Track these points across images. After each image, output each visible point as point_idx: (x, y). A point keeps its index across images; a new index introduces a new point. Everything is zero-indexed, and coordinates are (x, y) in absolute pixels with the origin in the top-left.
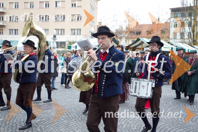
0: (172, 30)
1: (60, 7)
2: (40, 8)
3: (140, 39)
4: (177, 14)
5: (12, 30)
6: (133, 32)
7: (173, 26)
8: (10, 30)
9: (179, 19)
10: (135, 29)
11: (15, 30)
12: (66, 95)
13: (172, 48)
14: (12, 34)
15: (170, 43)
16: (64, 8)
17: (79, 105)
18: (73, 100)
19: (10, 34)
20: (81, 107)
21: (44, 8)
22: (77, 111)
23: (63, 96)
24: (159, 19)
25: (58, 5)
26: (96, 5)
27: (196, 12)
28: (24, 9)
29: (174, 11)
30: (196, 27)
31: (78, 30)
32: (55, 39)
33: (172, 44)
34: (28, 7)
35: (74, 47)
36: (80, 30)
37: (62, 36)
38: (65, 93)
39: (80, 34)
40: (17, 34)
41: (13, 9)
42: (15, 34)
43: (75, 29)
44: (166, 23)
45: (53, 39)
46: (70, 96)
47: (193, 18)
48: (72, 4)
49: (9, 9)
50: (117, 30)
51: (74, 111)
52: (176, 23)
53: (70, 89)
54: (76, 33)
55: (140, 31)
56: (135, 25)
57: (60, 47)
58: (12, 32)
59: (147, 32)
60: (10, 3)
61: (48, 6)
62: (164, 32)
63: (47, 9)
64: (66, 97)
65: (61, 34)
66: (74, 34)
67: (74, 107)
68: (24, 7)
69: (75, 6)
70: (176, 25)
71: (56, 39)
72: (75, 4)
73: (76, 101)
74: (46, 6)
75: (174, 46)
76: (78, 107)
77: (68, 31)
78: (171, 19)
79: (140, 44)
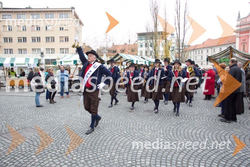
0: (139, 49)
1: (50, 30)
2: (32, 31)
3: (119, 55)
4: (142, 37)
5: (7, 49)
6: (110, 51)
7: (140, 46)
8: (5, 49)
9: (144, 41)
10: (112, 48)
11: (10, 50)
12: (48, 113)
13: (145, 62)
14: (8, 53)
15: (143, 58)
16: (54, 31)
17: (61, 127)
18: (55, 120)
19: (5, 53)
20: (62, 130)
21: (35, 31)
22: (57, 137)
23: (45, 114)
24: (129, 41)
25: (48, 28)
26: (80, 30)
27: (156, 35)
28: (17, 31)
29: (140, 35)
30: (156, 47)
31: (66, 49)
32: (42, 56)
33: (144, 59)
34: (21, 30)
35: (59, 63)
36: (68, 49)
37: (52, 54)
38: (48, 110)
39: (68, 53)
40: (12, 53)
41: (7, 31)
42: (10, 53)
43: (63, 49)
44: (134, 44)
45: (41, 56)
46: (53, 114)
47: (154, 40)
48: (60, 28)
49: (3, 31)
50: (98, 49)
51: (53, 137)
52: (141, 44)
53: (55, 103)
54: (64, 52)
55: (115, 50)
56: (112, 45)
57: (51, 64)
58: (8, 52)
59: (121, 51)
60: (3, 26)
61: (39, 30)
62: (134, 50)
63: (38, 32)
64: (48, 115)
65: (52, 53)
66: (63, 53)
67: (54, 131)
68: (18, 30)
69: (63, 29)
70: (142, 46)
71: (44, 56)
72: (63, 28)
73: (59, 120)
74: (37, 30)
75: (146, 60)
76: (59, 130)
77: (57, 50)
78: (138, 41)
79: (119, 59)
